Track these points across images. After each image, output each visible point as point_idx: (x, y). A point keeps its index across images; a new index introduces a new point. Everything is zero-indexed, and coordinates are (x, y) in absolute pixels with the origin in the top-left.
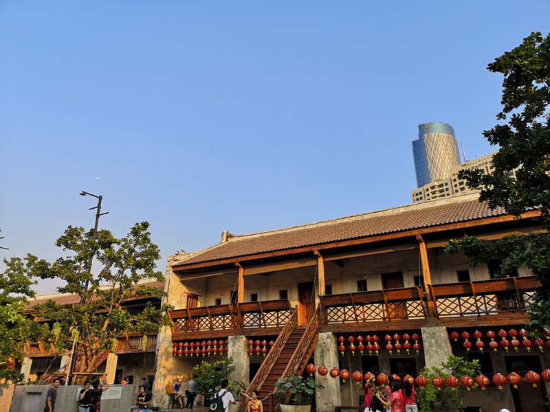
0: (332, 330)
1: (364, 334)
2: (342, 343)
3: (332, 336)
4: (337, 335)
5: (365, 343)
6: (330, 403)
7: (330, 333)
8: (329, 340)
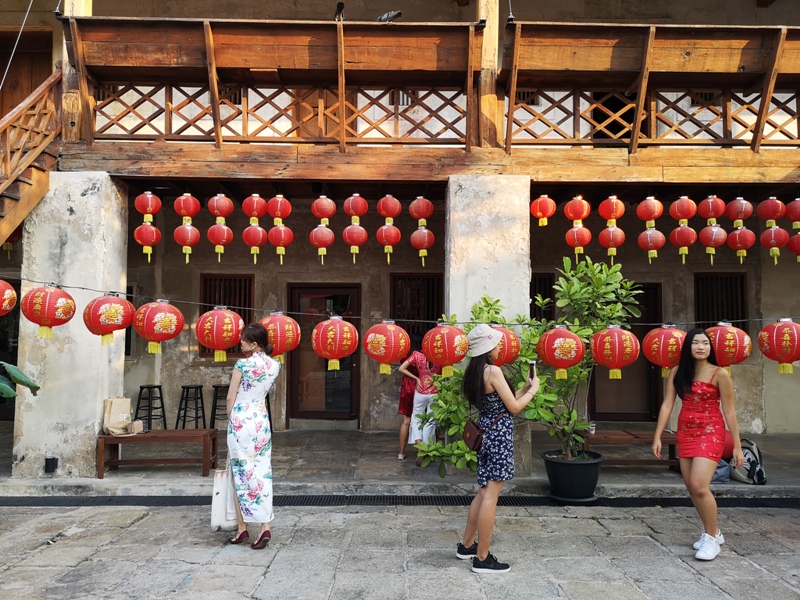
0: (112, 164)
1: (238, 189)
2: (148, 218)
3: (110, 189)
4: (130, 186)
5: (237, 219)
6: (77, 424)
7: (102, 176)
8: (92, 200)
